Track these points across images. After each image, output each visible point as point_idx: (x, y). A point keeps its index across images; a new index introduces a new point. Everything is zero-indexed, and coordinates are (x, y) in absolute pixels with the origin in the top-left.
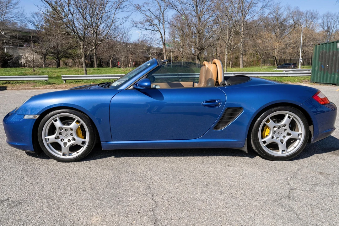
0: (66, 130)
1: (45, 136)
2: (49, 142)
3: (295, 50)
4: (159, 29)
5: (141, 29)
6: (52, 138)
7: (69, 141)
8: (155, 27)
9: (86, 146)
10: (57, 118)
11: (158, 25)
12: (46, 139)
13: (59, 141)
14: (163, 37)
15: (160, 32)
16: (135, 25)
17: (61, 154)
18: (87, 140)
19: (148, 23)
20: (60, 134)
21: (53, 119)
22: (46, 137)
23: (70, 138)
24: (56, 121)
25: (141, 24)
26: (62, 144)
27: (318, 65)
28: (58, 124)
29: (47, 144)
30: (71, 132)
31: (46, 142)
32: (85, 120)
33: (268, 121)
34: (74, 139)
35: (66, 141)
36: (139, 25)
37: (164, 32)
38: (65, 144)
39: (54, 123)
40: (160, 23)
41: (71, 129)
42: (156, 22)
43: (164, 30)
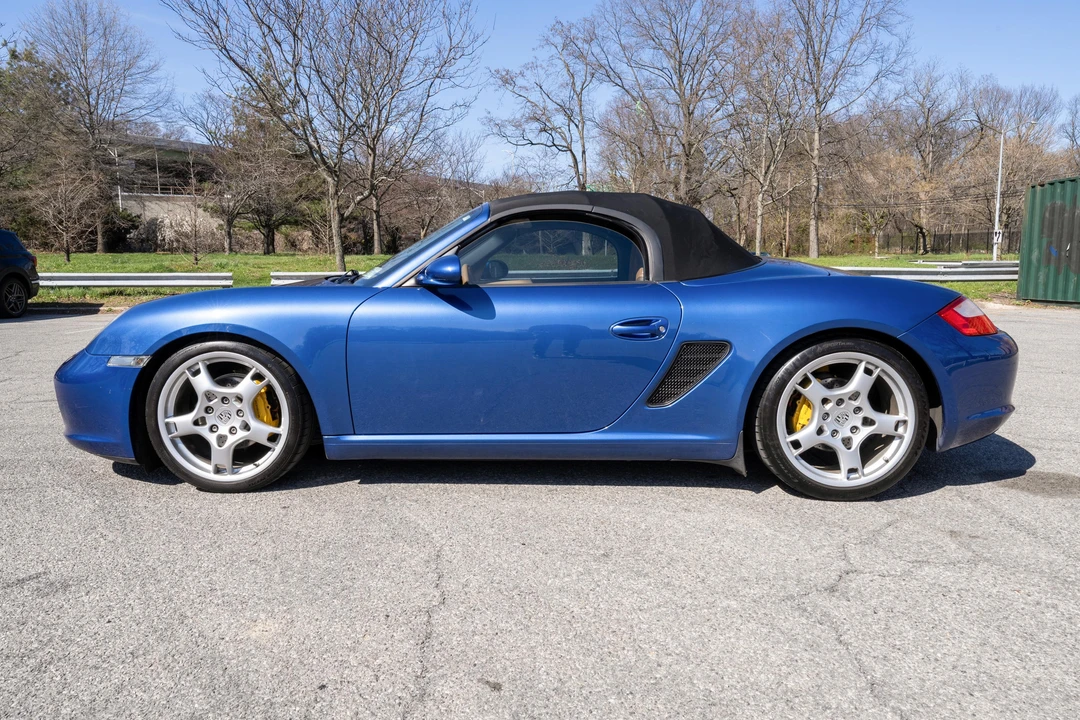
0: (224, 399)
1: (166, 417)
2: (176, 434)
3: (981, 206)
4: (566, 141)
5: (513, 141)
6: (184, 422)
7: (232, 430)
8: (556, 136)
9: (278, 448)
10: (201, 366)
11: (565, 129)
12: (167, 424)
13: (203, 431)
14: (580, 166)
15: (571, 151)
16: (495, 130)
17: (210, 467)
18: (283, 430)
19: (536, 125)
20: (208, 410)
21: (189, 369)
22: (167, 420)
23: (237, 422)
24: (197, 373)
25: (514, 128)
26: (212, 439)
27: (1040, 247)
28: (203, 382)
29: (173, 441)
30: (239, 406)
31: (169, 432)
32: (277, 372)
33: (805, 382)
34: (246, 427)
35: (223, 430)
36: (510, 130)
37: (584, 152)
38: (222, 439)
39: (191, 378)
40: (572, 126)
41: (239, 399)
42: (559, 120)
43: (584, 146)
